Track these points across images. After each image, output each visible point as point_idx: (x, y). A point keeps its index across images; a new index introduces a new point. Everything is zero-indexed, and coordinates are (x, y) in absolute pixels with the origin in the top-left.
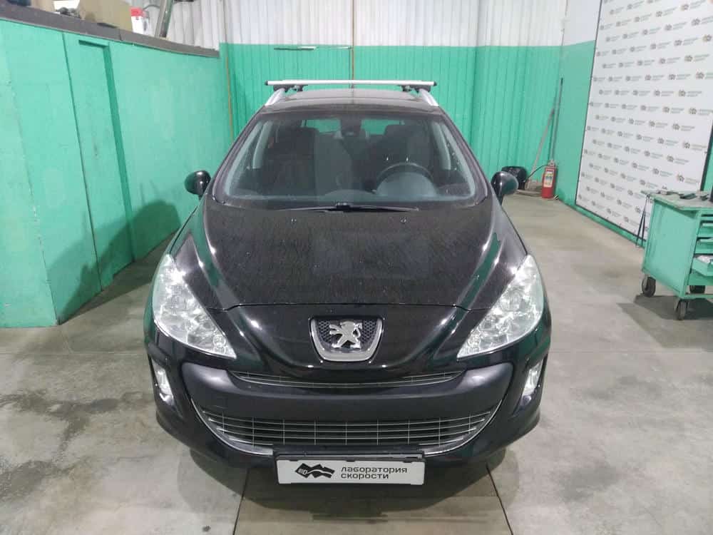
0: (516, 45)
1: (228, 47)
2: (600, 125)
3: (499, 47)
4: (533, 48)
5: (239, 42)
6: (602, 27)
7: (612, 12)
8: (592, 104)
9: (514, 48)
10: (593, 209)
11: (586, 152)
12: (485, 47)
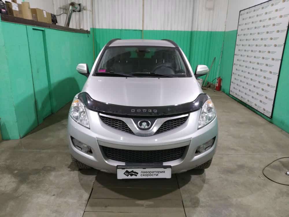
0: (207, 31)
1: (94, 30)
2: (239, 63)
3: (200, 31)
4: (214, 32)
5: (98, 28)
6: (240, 25)
7: (243, 19)
8: (236, 55)
9: (206, 32)
10: (236, 96)
11: (233, 73)
12: (195, 31)
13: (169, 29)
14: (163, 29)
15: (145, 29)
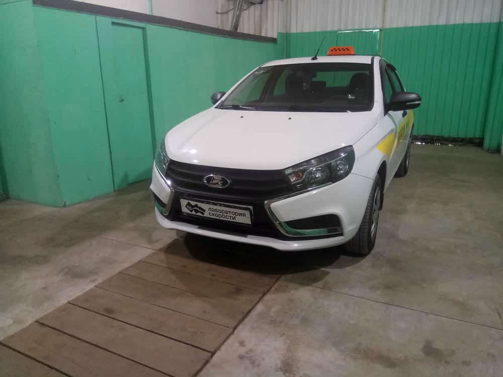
1: (287, 35)
13: (442, 22)
14: (427, 24)
15: (387, 26)
